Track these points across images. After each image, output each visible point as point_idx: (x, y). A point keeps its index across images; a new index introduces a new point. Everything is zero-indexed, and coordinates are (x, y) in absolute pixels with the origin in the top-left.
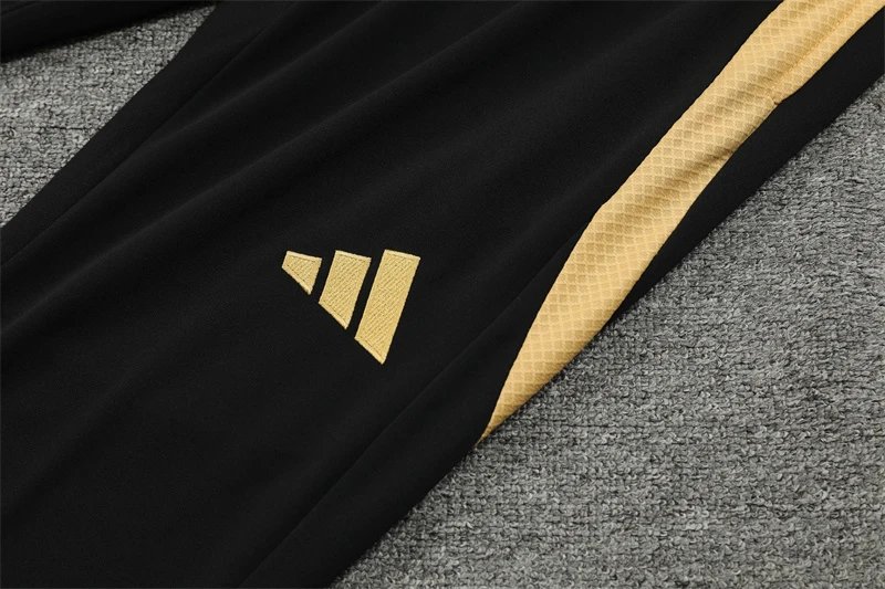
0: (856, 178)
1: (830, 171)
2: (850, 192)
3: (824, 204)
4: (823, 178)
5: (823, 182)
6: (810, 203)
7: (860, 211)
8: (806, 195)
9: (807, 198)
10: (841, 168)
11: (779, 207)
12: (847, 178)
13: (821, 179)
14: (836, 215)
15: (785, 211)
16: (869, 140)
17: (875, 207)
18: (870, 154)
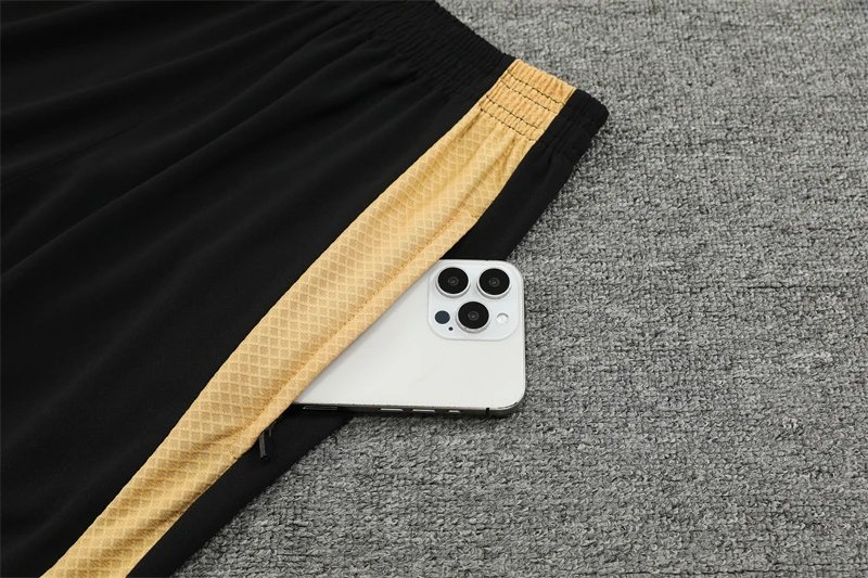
0: (298, 521)
1: (273, 514)
2: (289, 539)
3: (261, 551)
4: (265, 522)
5: (265, 526)
6: (248, 552)
7: (297, 559)
8: (245, 542)
9: (245, 545)
10: (284, 510)
11: (218, 555)
12: (289, 521)
13: (263, 523)
14: (272, 565)
15: (222, 560)
16: (320, 477)
17: (316, 552)
18: (319, 493)
